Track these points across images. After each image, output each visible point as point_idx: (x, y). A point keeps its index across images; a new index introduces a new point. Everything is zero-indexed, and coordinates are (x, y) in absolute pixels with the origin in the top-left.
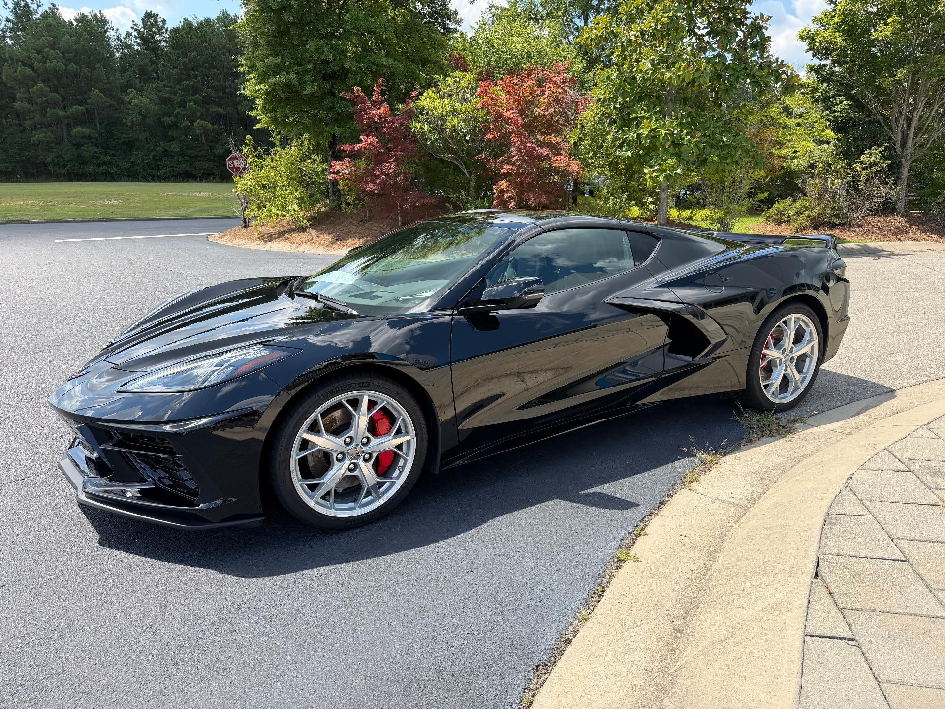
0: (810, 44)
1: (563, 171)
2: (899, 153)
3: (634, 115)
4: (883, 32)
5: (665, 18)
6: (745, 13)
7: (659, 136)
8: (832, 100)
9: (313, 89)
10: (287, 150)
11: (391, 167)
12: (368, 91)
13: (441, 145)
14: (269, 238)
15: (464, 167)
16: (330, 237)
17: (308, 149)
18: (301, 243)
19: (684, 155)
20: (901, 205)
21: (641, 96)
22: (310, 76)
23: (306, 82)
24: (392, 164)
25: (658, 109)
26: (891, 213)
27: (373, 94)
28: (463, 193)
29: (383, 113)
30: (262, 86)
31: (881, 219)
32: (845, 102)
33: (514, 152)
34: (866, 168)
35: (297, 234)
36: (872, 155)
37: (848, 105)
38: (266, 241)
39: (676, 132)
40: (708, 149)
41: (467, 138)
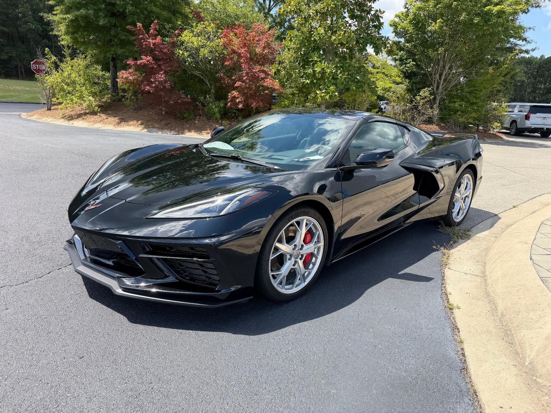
0: (395, 29)
1: (271, 88)
2: (435, 92)
3: (311, 59)
4: (433, 27)
5: (333, 4)
6: (371, 8)
7: (326, 72)
8: (405, 61)
9: (104, 22)
10: (76, 60)
11: (161, 77)
12: (147, 27)
13: (194, 65)
14: (71, 118)
15: (207, 81)
16: (116, 119)
17: (91, 61)
18: (96, 122)
19: (338, 85)
20: (435, 119)
21: (315, 48)
22: (102, 13)
23: (99, 17)
24: (162, 75)
25: (324, 57)
26: (431, 123)
27: (150, 30)
28: (208, 96)
29: (157, 42)
30: (68, 16)
31: (426, 126)
32: (412, 63)
33: (244, 74)
34: (423, 99)
35: (91, 116)
36: (425, 92)
37: (413, 64)
38: (69, 120)
39: (334, 71)
40: (350, 83)
41: (212, 63)
